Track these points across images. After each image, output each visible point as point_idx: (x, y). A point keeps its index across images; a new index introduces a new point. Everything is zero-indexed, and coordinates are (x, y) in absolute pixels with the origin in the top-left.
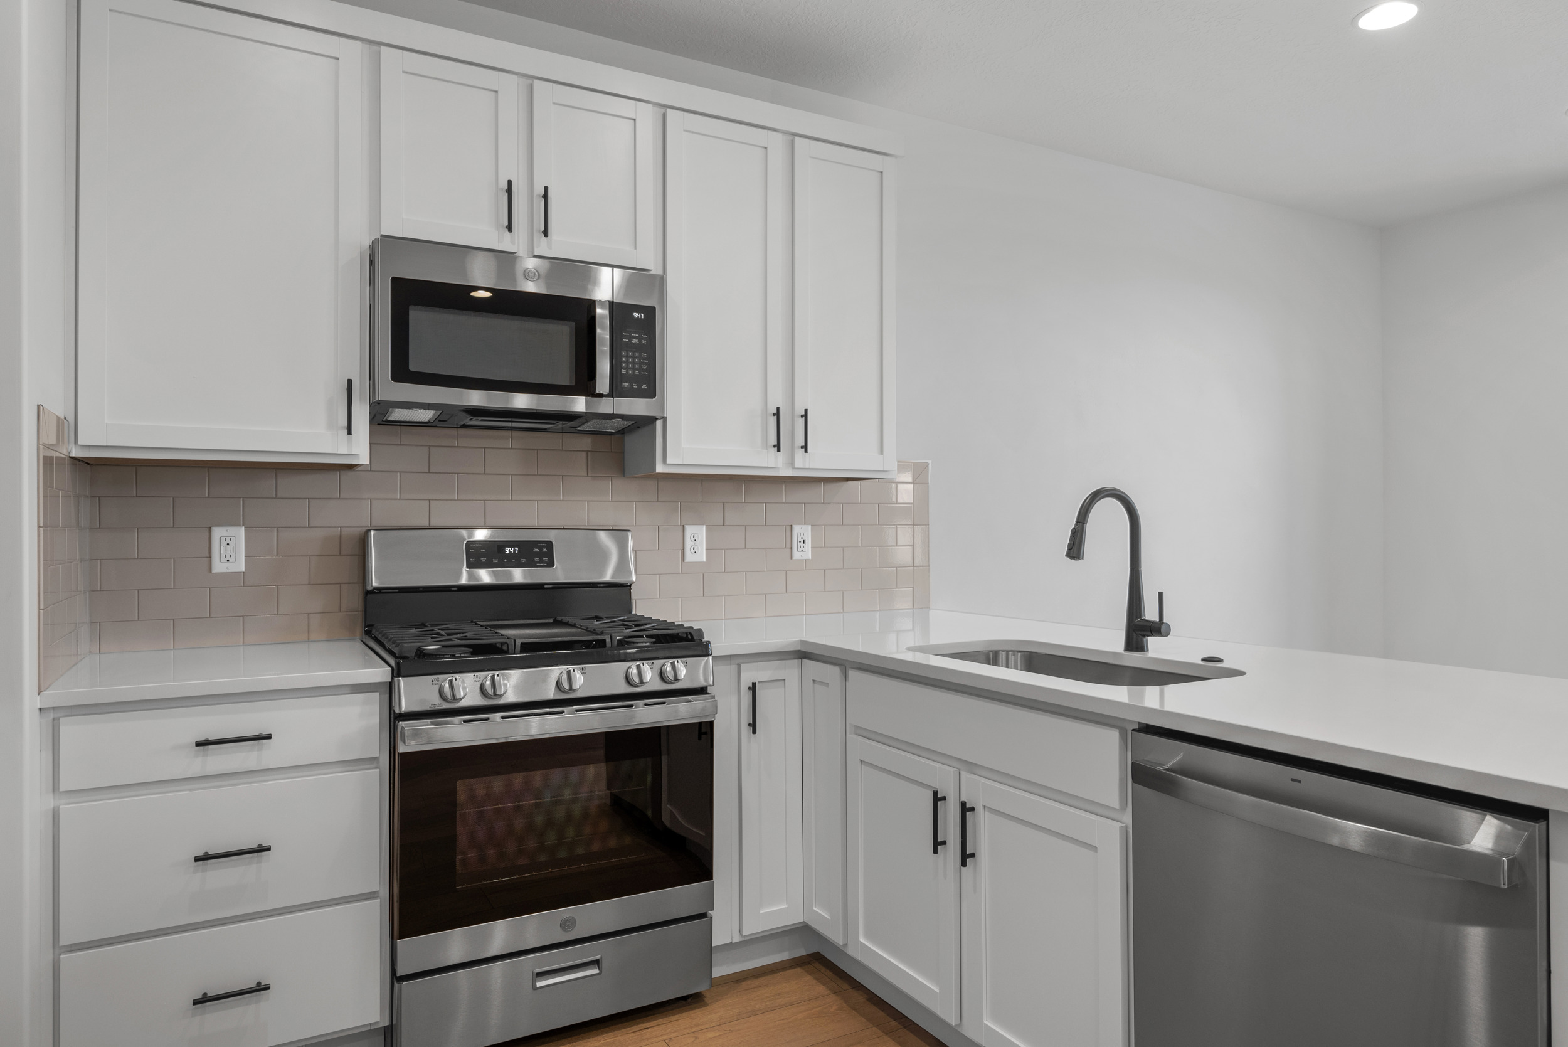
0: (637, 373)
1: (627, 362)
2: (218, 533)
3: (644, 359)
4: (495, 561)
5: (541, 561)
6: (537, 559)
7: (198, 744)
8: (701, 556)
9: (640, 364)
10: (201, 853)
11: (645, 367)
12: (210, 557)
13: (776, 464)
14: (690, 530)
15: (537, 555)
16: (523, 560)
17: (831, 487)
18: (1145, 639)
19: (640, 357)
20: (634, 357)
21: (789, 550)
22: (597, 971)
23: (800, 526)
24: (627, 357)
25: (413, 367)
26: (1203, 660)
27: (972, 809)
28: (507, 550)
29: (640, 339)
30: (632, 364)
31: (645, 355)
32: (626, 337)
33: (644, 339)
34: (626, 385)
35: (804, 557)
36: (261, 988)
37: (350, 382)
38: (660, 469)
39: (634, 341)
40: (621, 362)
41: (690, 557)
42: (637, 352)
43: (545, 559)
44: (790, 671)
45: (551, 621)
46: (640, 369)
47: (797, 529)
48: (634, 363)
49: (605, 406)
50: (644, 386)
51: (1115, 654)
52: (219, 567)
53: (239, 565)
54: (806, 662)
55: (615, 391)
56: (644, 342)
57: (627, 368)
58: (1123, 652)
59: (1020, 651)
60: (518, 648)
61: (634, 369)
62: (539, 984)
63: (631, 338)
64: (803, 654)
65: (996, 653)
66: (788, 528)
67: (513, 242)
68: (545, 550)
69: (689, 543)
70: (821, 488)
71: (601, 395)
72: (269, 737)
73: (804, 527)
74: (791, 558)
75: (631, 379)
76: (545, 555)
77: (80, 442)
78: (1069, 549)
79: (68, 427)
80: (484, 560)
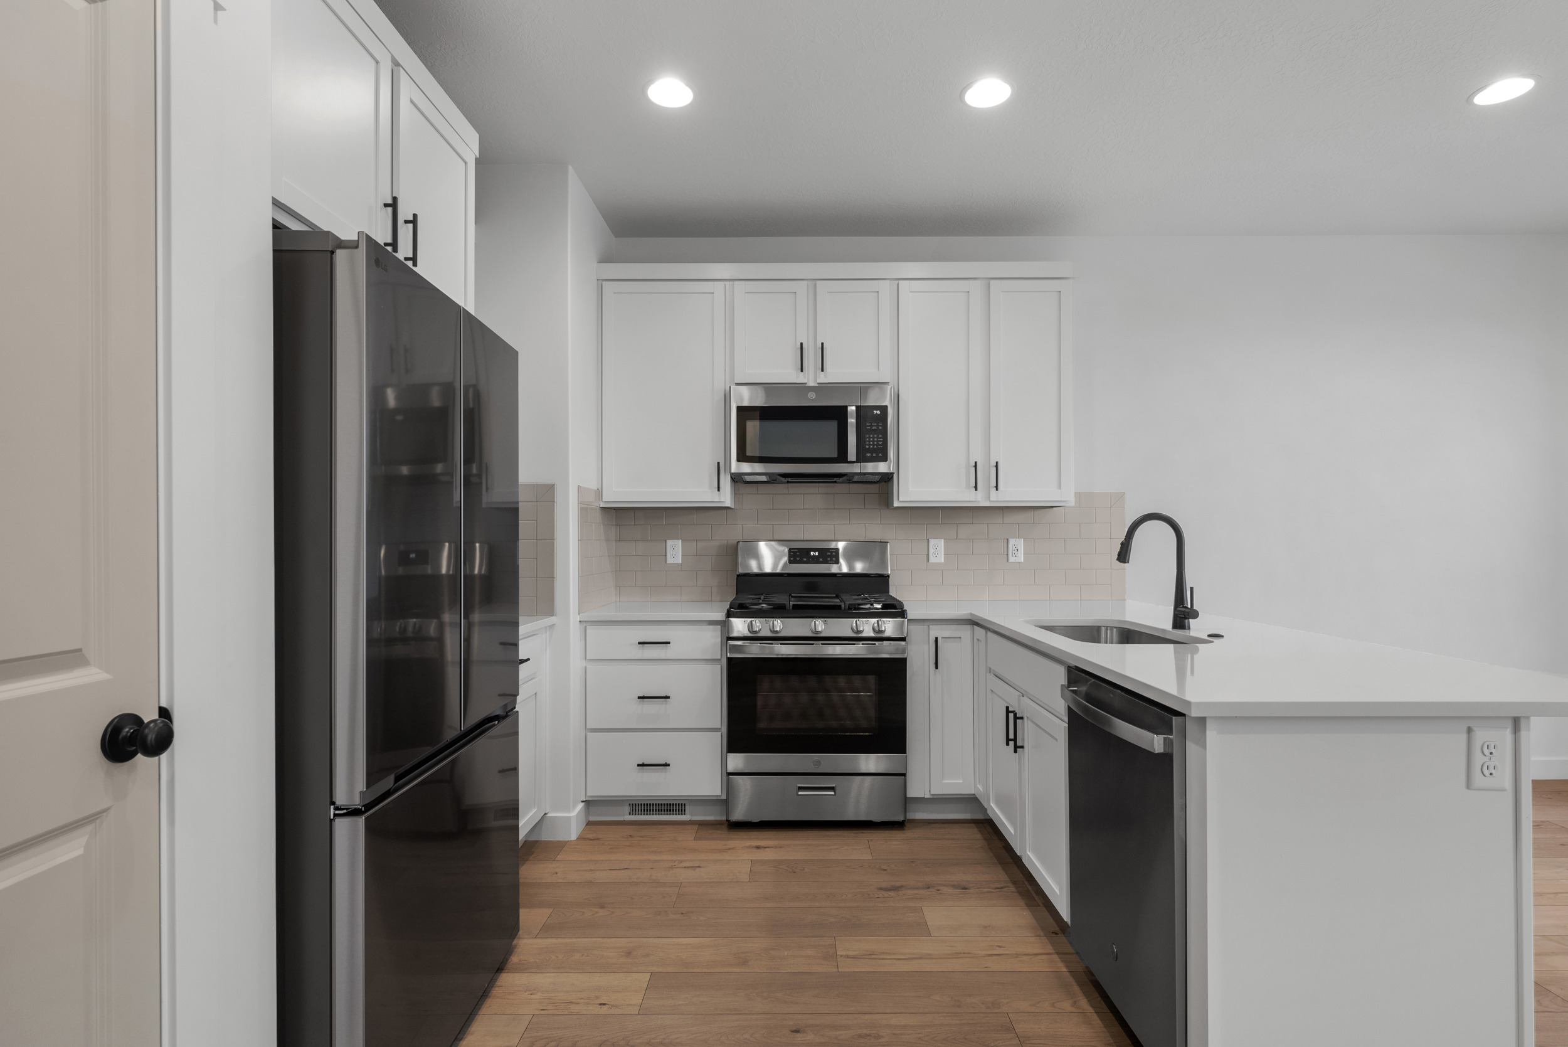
0: (875, 447)
1: (869, 441)
2: (670, 543)
3: (880, 438)
4: (805, 559)
5: (831, 560)
6: (829, 559)
7: (639, 643)
8: (941, 559)
9: (878, 441)
10: (641, 696)
11: (881, 443)
12: (666, 555)
13: (978, 499)
14: (932, 542)
15: (829, 556)
16: (821, 560)
17: (1037, 512)
18: (1186, 621)
19: (878, 437)
20: (873, 438)
21: (1006, 556)
22: (833, 793)
23: (1014, 540)
24: (869, 438)
25: (749, 453)
26: (1209, 636)
27: (1022, 718)
28: (812, 553)
29: (877, 426)
30: (871, 441)
31: (880, 436)
32: (868, 426)
33: (880, 426)
34: (869, 455)
35: (1017, 561)
36: (667, 765)
37: (718, 463)
38: (896, 504)
39: (874, 428)
40: (866, 441)
41: (932, 559)
42: (875, 434)
43: (834, 559)
44: (965, 632)
45: (834, 595)
46: (878, 445)
47: (1012, 542)
48: (873, 441)
49: (856, 468)
50: (880, 455)
51: (1164, 631)
52: (670, 560)
53: (679, 560)
54: (975, 627)
55: (861, 458)
56: (880, 428)
57: (869, 445)
58: (1171, 630)
59: (1115, 627)
60: (791, 608)
61: (873, 445)
62: (800, 793)
63: (872, 426)
64: (973, 622)
65: (1098, 629)
66: (1006, 541)
67: (805, 377)
68: (834, 554)
69: (931, 551)
70: (1031, 513)
71: (853, 462)
72: (669, 643)
73: (1017, 540)
74: (1008, 561)
75: (871, 451)
76: (834, 556)
77: (603, 500)
78: (1119, 555)
79: (599, 493)
80: (798, 559)
